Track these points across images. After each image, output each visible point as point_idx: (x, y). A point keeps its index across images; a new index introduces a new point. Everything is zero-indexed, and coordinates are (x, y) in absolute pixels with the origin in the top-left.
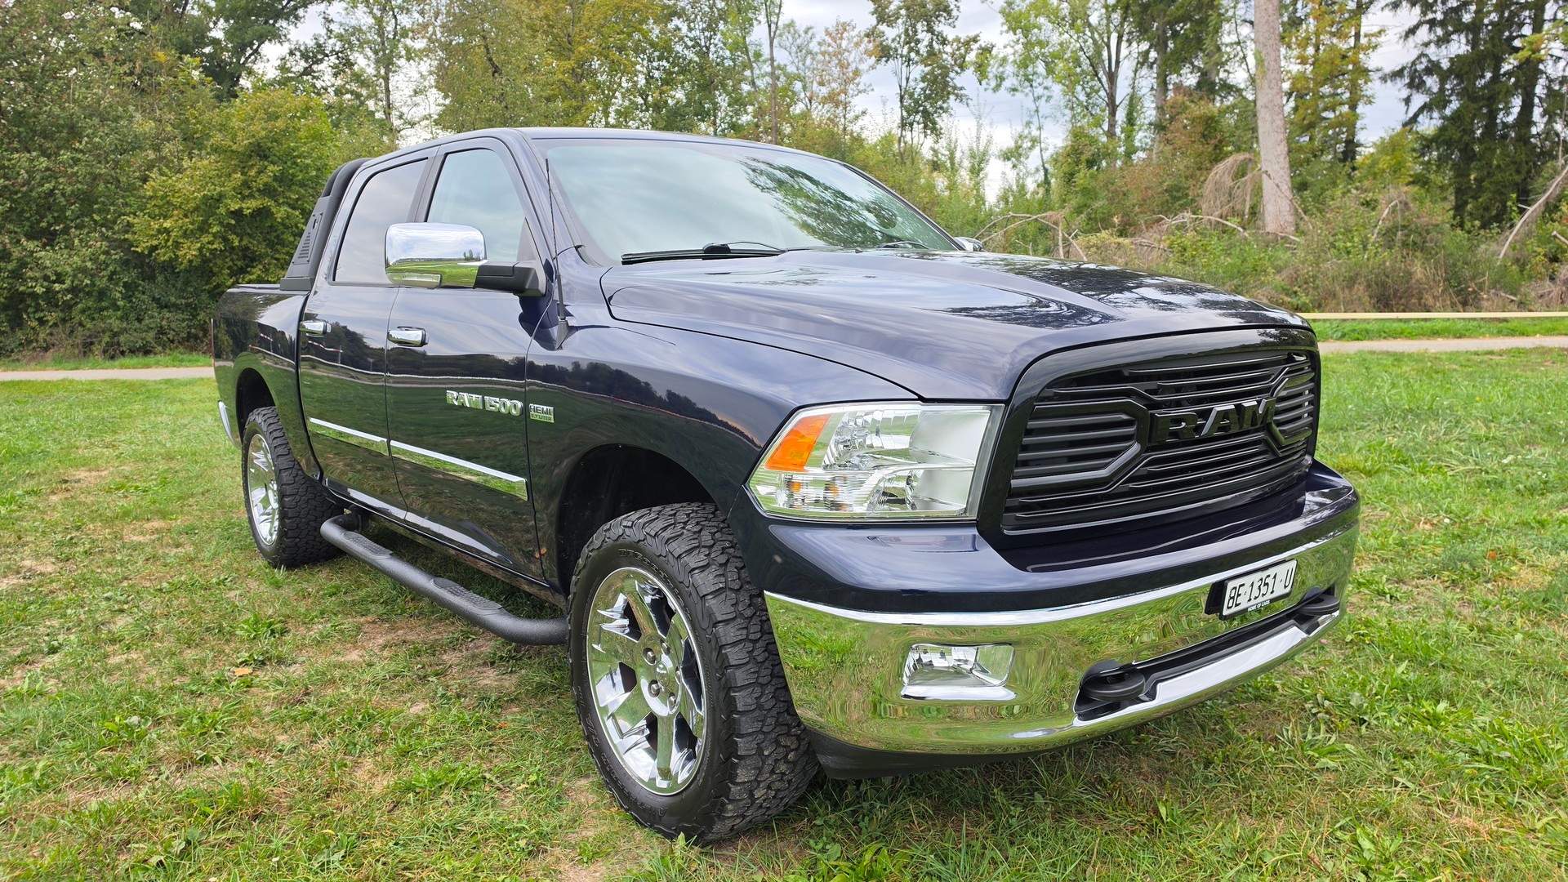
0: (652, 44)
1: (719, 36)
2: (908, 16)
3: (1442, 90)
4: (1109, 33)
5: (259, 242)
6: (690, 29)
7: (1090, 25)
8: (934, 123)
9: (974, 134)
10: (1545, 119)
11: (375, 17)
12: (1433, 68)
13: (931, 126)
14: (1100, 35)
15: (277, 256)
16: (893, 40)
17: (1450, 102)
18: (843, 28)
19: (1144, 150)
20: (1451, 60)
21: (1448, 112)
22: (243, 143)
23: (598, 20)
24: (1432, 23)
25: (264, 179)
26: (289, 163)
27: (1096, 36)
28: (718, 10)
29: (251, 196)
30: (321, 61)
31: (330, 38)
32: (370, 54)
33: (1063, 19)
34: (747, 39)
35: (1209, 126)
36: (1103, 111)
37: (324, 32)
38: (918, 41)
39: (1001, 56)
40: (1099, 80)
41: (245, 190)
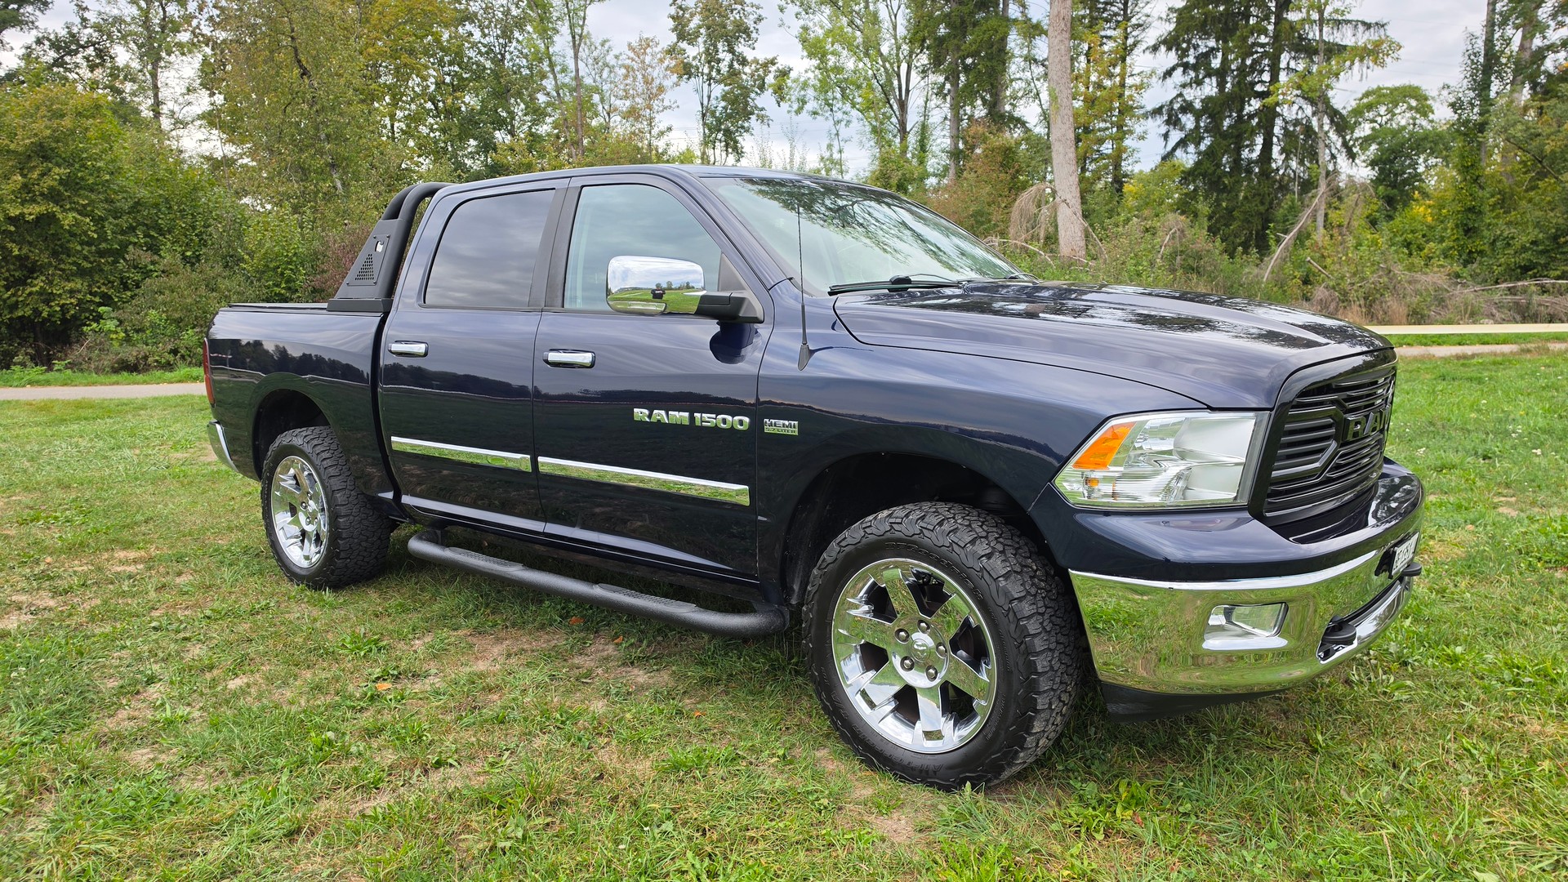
0: (442, 49)
1: (514, 43)
2: (709, 35)
3: (1197, 127)
4: (899, 63)
5: (41, 251)
6: (484, 35)
7: (881, 55)
8: (736, 142)
9: (788, 156)
10: (1284, 156)
11: (140, 8)
12: (1187, 107)
13: (732, 145)
14: (891, 64)
15: (62, 266)
16: (694, 58)
17: (1203, 138)
18: (646, 43)
19: (935, 175)
20: (1202, 101)
21: (1203, 147)
22: (22, 142)
23: (389, 20)
24: (1186, 66)
25: (48, 182)
26: (77, 166)
27: (887, 65)
28: (514, 17)
29: (33, 201)
30: (76, 52)
31: (85, 27)
32: (132, 45)
33: (858, 47)
34: (551, 50)
35: (1007, 155)
36: (895, 136)
37: (78, 20)
38: (719, 61)
39: (802, 79)
40: (891, 107)
41: (27, 193)
